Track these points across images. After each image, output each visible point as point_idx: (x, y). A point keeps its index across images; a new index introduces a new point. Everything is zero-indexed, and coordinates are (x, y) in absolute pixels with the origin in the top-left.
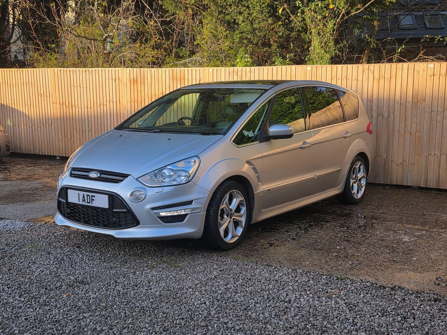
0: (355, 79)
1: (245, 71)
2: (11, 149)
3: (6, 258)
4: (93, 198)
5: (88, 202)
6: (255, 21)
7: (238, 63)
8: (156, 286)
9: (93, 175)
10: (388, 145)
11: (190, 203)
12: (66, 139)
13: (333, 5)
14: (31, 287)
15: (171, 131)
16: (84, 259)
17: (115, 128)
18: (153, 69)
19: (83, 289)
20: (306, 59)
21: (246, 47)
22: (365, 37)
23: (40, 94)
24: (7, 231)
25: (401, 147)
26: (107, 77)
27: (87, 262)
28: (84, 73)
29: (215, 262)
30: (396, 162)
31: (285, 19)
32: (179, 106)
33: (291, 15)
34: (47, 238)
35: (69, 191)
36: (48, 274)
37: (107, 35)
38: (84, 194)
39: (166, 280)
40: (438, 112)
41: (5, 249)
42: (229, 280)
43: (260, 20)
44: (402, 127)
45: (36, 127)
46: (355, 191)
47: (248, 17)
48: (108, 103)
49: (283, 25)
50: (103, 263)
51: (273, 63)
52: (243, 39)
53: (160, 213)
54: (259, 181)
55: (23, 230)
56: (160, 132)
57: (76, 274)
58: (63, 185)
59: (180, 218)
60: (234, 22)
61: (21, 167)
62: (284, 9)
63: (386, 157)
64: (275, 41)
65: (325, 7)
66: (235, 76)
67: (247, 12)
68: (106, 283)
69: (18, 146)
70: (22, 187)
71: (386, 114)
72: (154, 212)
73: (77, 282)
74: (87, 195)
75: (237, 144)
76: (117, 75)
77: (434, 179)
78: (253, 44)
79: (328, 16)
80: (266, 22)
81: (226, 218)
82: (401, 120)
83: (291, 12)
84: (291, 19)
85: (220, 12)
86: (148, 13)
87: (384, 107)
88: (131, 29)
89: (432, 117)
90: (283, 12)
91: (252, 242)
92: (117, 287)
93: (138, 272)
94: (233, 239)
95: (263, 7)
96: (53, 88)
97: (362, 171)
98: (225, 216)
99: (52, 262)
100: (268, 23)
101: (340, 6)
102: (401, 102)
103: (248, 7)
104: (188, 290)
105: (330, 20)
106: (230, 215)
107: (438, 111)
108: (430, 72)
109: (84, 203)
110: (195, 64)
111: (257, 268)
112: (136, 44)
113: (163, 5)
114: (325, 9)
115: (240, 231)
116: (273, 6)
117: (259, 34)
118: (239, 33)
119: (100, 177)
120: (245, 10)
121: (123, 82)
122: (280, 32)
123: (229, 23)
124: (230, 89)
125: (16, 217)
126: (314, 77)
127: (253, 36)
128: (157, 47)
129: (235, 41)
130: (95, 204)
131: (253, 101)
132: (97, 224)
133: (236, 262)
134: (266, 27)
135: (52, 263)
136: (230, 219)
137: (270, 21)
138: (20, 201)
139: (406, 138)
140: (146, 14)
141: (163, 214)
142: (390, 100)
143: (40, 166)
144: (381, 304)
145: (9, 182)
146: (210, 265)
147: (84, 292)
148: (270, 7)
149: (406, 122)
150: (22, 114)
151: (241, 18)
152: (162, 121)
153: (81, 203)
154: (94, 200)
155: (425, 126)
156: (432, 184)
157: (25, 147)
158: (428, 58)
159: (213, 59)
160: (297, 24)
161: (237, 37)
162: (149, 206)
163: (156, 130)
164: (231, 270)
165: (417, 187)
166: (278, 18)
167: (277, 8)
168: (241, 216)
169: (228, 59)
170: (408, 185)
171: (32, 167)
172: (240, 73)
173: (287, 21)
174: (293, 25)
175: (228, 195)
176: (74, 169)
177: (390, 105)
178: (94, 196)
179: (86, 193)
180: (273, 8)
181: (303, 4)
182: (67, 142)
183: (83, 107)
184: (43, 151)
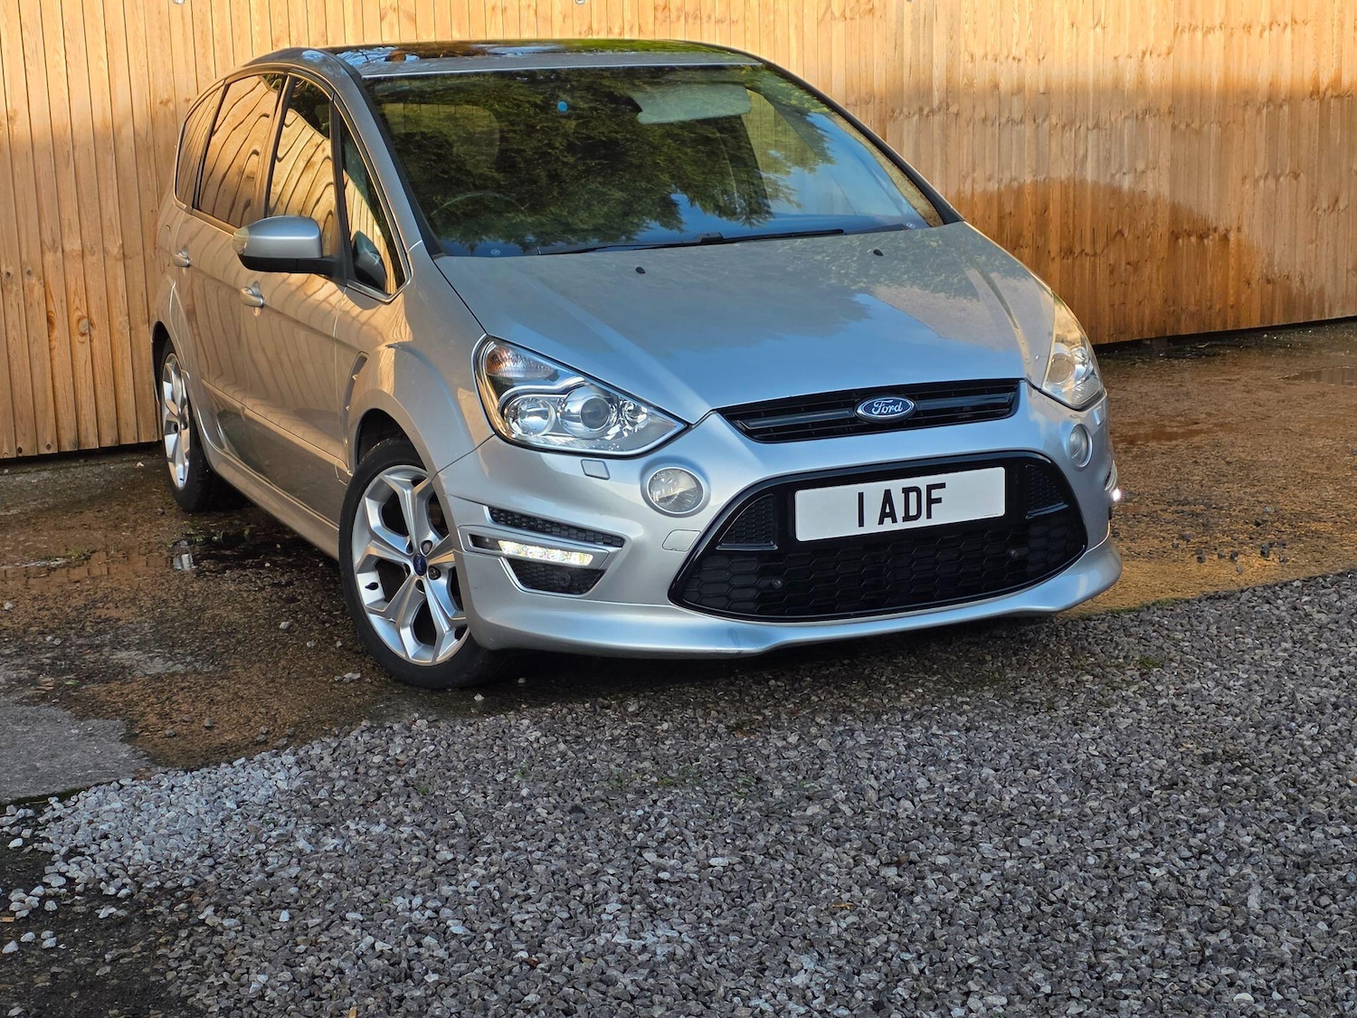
4: (935, 494)
5: (907, 518)
9: (882, 410)
38: (887, 492)
74: (906, 491)
109: (889, 526)
119: (916, 413)
153: (872, 526)
154: (939, 500)
178: (942, 486)
179: (896, 486)
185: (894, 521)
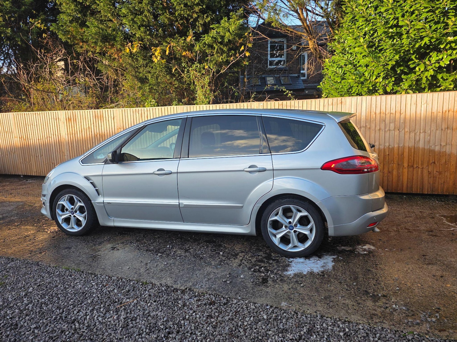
12: (26, 162)
13: (207, 66)
22: (231, 88)
23: (5, 131)
28: (34, 115)
31: (178, 76)
33: (181, 73)
37: (59, 89)
43: (161, 76)
45: (5, 155)
47: (153, 75)
48: (52, 136)
49: (177, 79)
52: (151, 90)
54: (99, 193)
60: (146, 78)
62: (176, 69)
64: (173, 91)
65: (202, 68)
67: (152, 71)
76: (57, 116)
78: (159, 93)
79: (205, 73)
80: (165, 78)
83: (181, 71)
84: (182, 76)
90: (176, 71)
95: (162, 68)
96: (14, 127)
103: (152, 68)
105: (206, 76)
116: (169, 67)
117: (162, 86)
121: (61, 121)
122: (175, 85)
123: (142, 79)
127: (158, 87)
137: (168, 77)
148: (166, 67)
151: (150, 75)
160: (186, 79)
161: (147, 88)
166: (173, 75)
167: (171, 68)
169: (142, 103)
173: (180, 77)
174: (184, 80)
180: (169, 69)
181: (188, 66)
182: (26, 164)
183: (35, 139)
184: (11, 172)
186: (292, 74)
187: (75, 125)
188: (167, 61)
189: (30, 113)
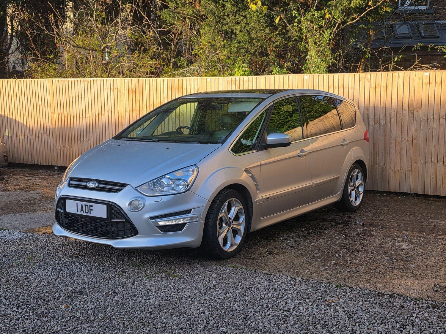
0: (352, 88)
1: (243, 80)
2: (9, 160)
3: (4, 270)
4: (91, 208)
5: (86, 212)
6: (252, 31)
7: (236, 72)
8: (154, 296)
9: (91, 185)
10: (385, 153)
11: (189, 211)
12: (65, 149)
13: (329, 14)
14: (29, 298)
15: (170, 141)
16: (83, 269)
17: (113, 138)
18: (151, 79)
19: (81, 300)
20: (303, 68)
21: (244, 56)
23: (38, 104)
24: (5, 242)
25: (398, 154)
26: (105, 87)
27: (86, 272)
28: (82, 84)
29: (214, 271)
30: (393, 170)
31: (282, 29)
32: (177, 115)
33: (288, 25)
34: (45, 248)
35: (67, 200)
36: (46, 285)
37: (105, 45)
38: (82, 205)
39: (165, 290)
40: (435, 120)
41: (3, 260)
42: (228, 289)
43: (257, 29)
44: (399, 134)
45: (34, 137)
46: (353, 198)
47: (245, 27)
48: (106, 112)
49: (279, 34)
50: (102, 273)
51: (270, 73)
52: (240, 49)
53: (159, 223)
54: (258, 189)
55: (21, 241)
56: (158, 141)
57: (75, 284)
58: (61, 195)
59: (179, 227)
60: (232, 32)
61: (19, 177)
62: (281, 19)
63: (383, 164)
64: (272, 51)
65: (321, 17)
66: (233, 85)
67: (245, 21)
68: (105, 293)
69: (16, 156)
70: (20, 198)
71: (383, 122)
72: (152, 222)
73: (75, 293)
74: (86, 205)
75: (236, 153)
76: (115, 85)
77: (431, 185)
78: (251, 53)
79: (324, 26)
80: (263, 32)
81: (224, 226)
82: (397, 128)
83: (288, 22)
84: (288, 29)
85: (218, 23)
86: (146, 24)
87: (381, 115)
88: (129, 40)
89: (428, 125)
90: (280, 22)
91: (251, 250)
92: (115, 297)
93: (137, 282)
94: (232, 247)
95: (260, 17)
96: (51, 98)
97: (360, 178)
98: (224, 225)
99: (50, 272)
100: (265, 33)
101: (336, 16)
102: (398, 110)
103: (245, 17)
104: (187, 299)
105: (326, 30)
106: (229, 224)
107: (434, 118)
108: (426, 81)
109: (82, 213)
110: (193, 74)
111: (256, 277)
112: (134, 54)
113: (160, 15)
114: (321, 19)
115: (238, 239)
116: (270, 16)
117: (256, 44)
118: (237, 42)
119: (98, 187)
120: (243, 20)
121: (121, 92)
122: (277, 42)
123: (226, 33)
124: (228, 98)
125: (14, 228)
126: (311, 86)
127: (251, 45)
128: (155, 56)
129: (233, 50)
130: (94, 214)
131: (250, 110)
132: (95, 234)
133: (235, 271)
134: (264, 37)
135: (50, 274)
136: (228, 228)
137: (267, 31)
138: (18, 212)
139: (402, 146)
140: (144, 25)
141: (161, 223)
142: (387, 108)
143: (38, 176)
144: (380, 311)
145: (7, 193)
146: (209, 274)
147: (82, 303)
148: (267, 17)
149: (403, 130)
150: (20, 124)
151: (238, 28)
152: (160, 130)
153: (79, 213)
154: (92, 210)
155: (421, 133)
156: (429, 191)
157: (24, 157)
158: (423, 67)
159: (211, 69)
160: (294, 33)
161: (234, 47)
162: (147, 216)
163: (154, 140)
164: (230, 279)
165: (415, 194)
166: (275, 28)
167: (273, 18)
168: (240, 225)
169: (226, 69)
170: (406, 192)
171: (30, 177)
172: (237, 82)
173: (284, 31)
174: (290, 34)
175: (227, 204)
176: (72, 179)
177: (387, 113)
178: (92, 206)
179: (84, 203)
180: (270, 18)
181: (299, 14)
182: (65, 152)
183: (81, 117)
184: (42, 161)
185: (83, 212)
186: (439, 20)
187: (141, 99)
188: (269, 9)
189: (76, 79)
